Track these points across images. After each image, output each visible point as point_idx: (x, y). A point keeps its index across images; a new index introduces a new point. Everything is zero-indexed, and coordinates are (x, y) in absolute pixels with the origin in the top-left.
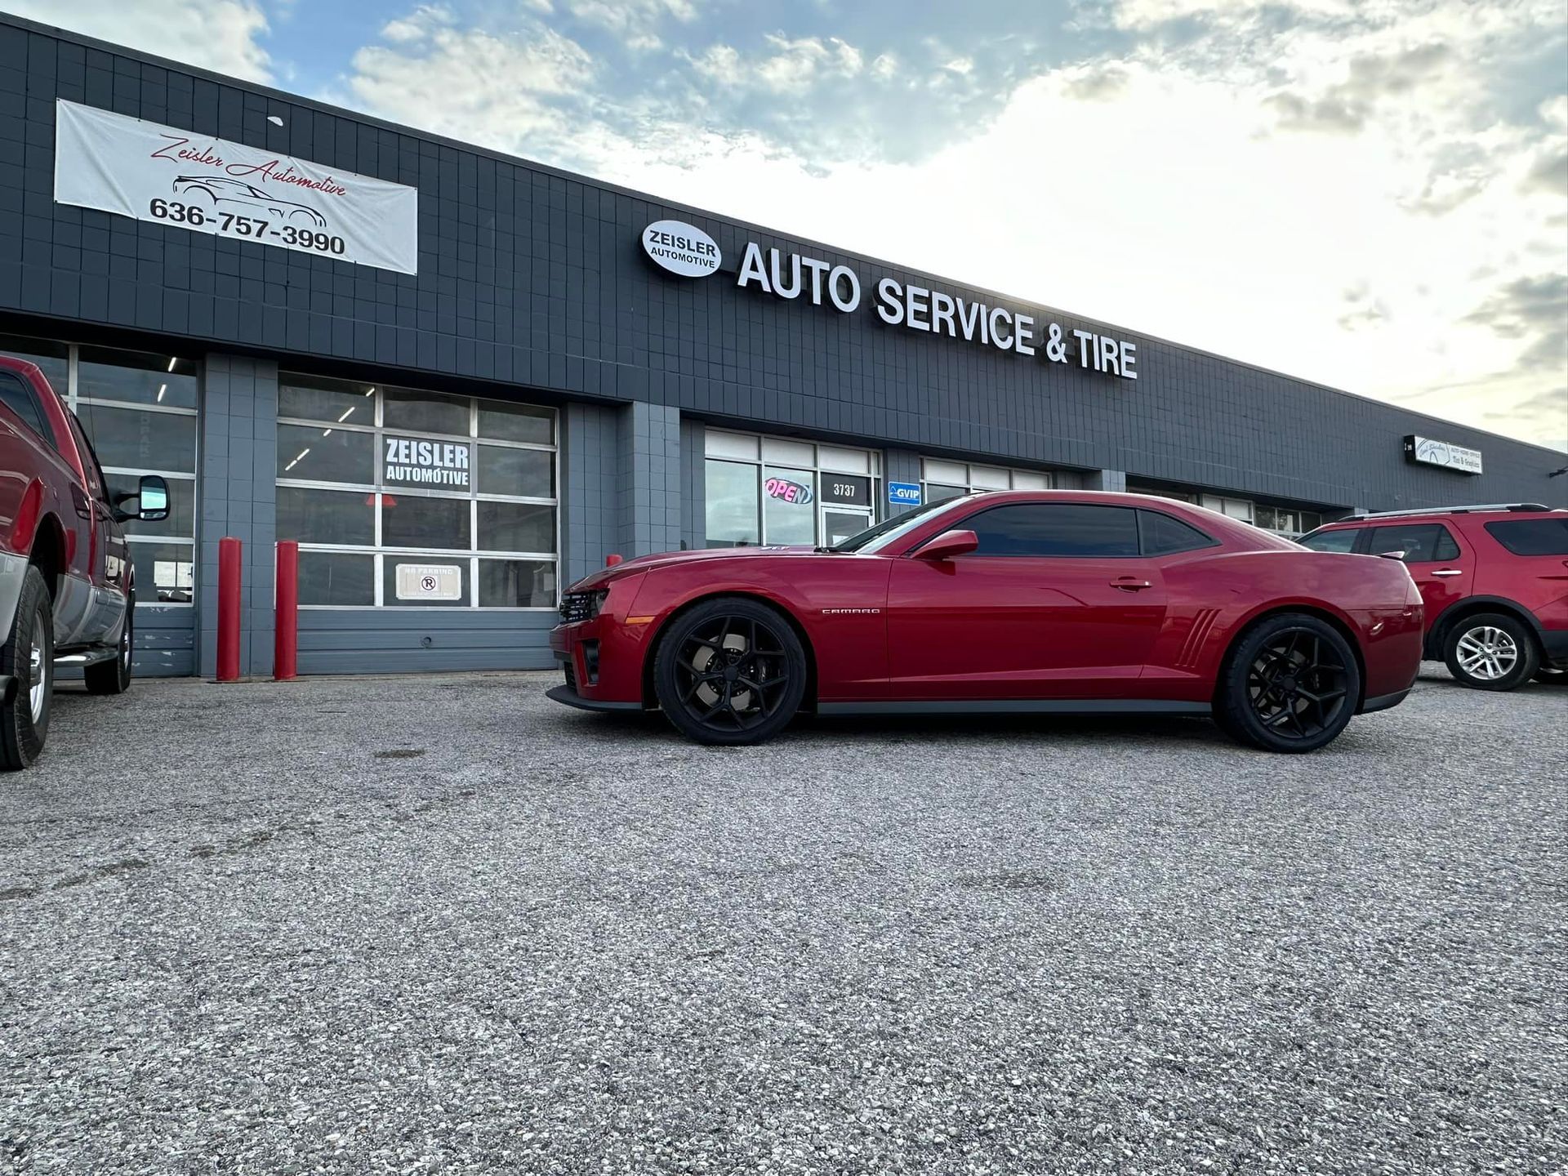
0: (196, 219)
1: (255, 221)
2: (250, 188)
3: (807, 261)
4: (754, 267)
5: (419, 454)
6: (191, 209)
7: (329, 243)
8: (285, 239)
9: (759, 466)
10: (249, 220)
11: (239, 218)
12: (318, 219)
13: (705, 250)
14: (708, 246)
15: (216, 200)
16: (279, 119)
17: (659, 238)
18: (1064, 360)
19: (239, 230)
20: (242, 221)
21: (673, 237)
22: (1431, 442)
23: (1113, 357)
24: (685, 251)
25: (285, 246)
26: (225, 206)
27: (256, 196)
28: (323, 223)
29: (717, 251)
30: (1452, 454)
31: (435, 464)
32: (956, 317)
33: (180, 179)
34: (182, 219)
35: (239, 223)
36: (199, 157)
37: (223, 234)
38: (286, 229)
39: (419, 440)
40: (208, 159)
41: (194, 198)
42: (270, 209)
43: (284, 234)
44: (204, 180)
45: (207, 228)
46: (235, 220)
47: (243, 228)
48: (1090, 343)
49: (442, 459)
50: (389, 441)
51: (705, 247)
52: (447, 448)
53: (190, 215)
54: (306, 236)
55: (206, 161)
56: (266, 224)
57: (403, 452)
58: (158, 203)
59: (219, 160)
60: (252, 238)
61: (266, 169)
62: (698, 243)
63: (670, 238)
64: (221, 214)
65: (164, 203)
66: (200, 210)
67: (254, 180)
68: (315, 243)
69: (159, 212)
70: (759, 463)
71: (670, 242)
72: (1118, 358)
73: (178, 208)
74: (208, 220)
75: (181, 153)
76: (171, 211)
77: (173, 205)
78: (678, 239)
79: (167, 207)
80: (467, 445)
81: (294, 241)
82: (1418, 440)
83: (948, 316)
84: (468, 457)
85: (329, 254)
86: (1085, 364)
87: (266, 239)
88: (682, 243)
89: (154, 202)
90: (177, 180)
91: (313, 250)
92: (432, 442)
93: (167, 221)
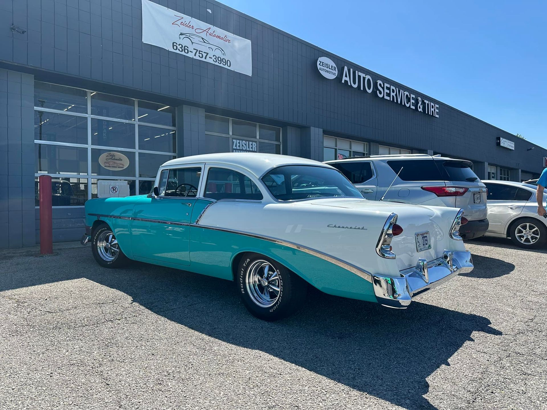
0: (186, 51)
1: (204, 52)
2: (203, 38)
3: (360, 74)
4: (346, 76)
5: (242, 146)
6: (185, 46)
7: (226, 63)
8: (214, 60)
9: (336, 149)
10: (202, 52)
11: (200, 51)
12: (223, 52)
13: (333, 69)
14: (334, 67)
15: (192, 43)
16: (210, 10)
17: (321, 64)
18: (422, 111)
19: (199, 56)
20: (200, 52)
21: (325, 63)
22: (504, 139)
23: (433, 110)
24: (328, 69)
25: (214, 63)
26: (195, 46)
27: (205, 42)
28: (224, 54)
29: (337, 69)
30: (508, 143)
31: (247, 149)
32: (396, 95)
33: (181, 34)
34: (182, 51)
35: (199, 53)
36: (187, 25)
37: (195, 57)
38: (214, 56)
39: (242, 140)
40: (189, 26)
41: (186, 42)
42: (209, 48)
43: (213, 58)
44: (188, 35)
45: (190, 55)
46: (198, 52)
47: (201, 55)
48: (428, 104)
49: (249, 148)
50: (234, 140)
51: (333, 67)
52: (251, 143)
53: (185, 49)
54: (219, 59)
55: (189, 27)
56: (207, 54)
57: (238, 145)
58: (175, 44)
59: (193, 27)
60: (203, 59)
61: (207, 31)
62: (332, 66)
63: (324, 64)
64: (194, 49)
65: (177, 44)
66: (188, 47)
67: (203, 35)
68: (222, 62)
69: (175, 47)
70: (336, 148)
71: (324, 65)
72: (435, 110)
73: (181, 46)
74: (190, 51)
75: (181, 23)
76: (179, 47)
77: (179, 45)
78: (327, 64)
79: (177, 45)
80: (256, 142)
81: (216, 62)
82: (501, 139)
83: (394, 94)
84: (256, 147)
85: (226, 67)
86: (427, 113)
87: (208, 60)
88: (327, 66)
89: (173, 43)
90: (180, 35)
91: (221, 65)
92: (246, 141)
93: (177, 51)
